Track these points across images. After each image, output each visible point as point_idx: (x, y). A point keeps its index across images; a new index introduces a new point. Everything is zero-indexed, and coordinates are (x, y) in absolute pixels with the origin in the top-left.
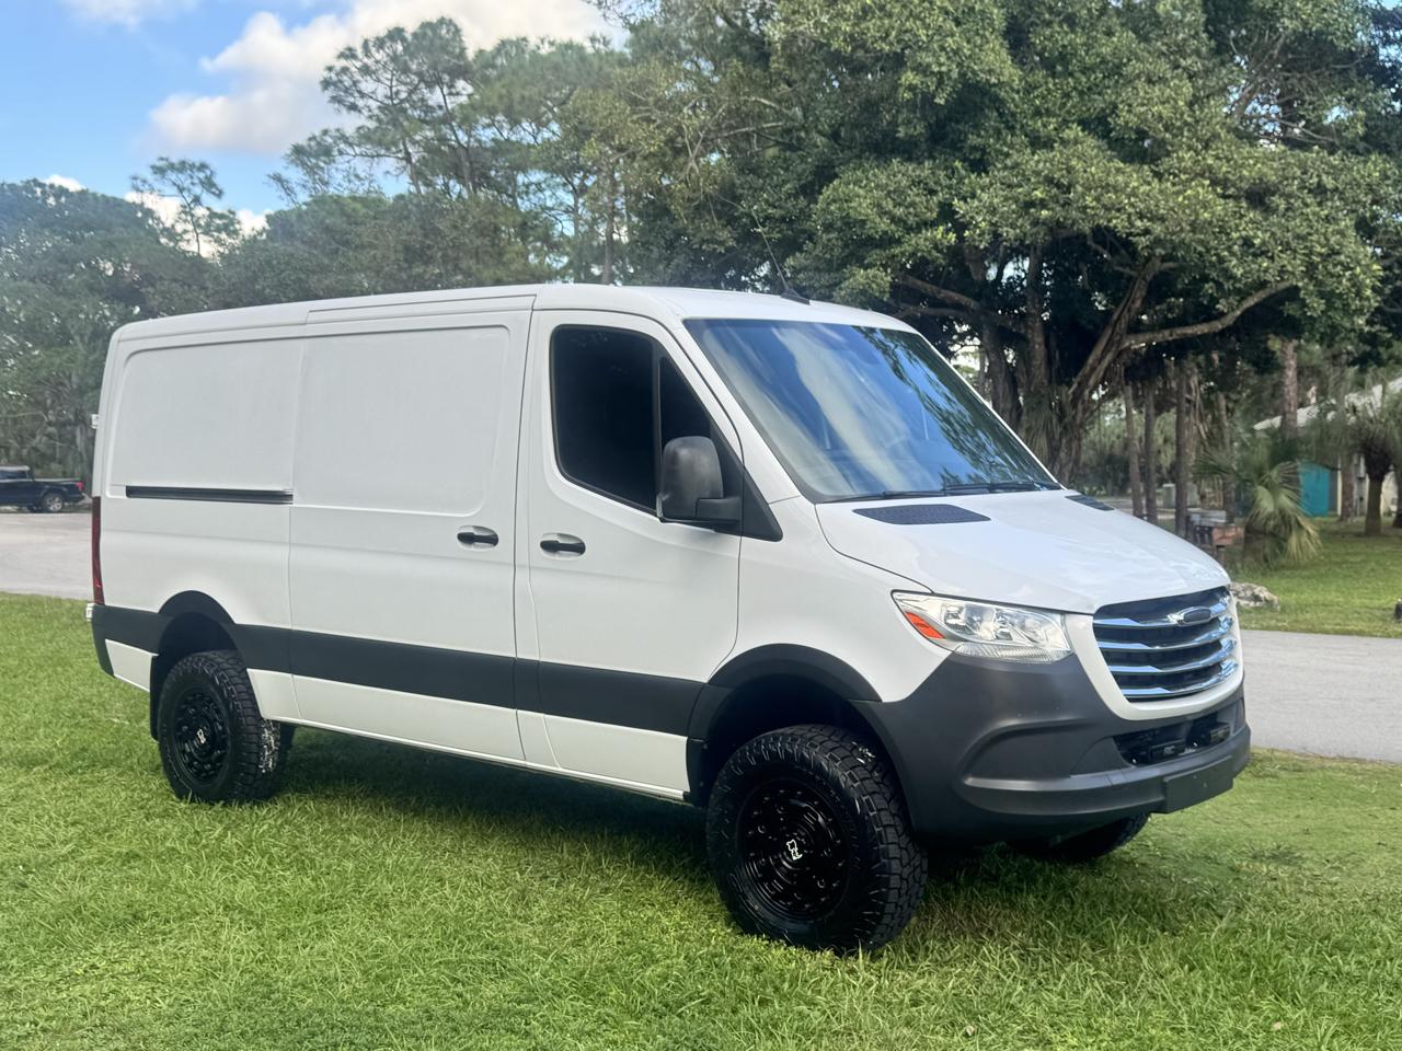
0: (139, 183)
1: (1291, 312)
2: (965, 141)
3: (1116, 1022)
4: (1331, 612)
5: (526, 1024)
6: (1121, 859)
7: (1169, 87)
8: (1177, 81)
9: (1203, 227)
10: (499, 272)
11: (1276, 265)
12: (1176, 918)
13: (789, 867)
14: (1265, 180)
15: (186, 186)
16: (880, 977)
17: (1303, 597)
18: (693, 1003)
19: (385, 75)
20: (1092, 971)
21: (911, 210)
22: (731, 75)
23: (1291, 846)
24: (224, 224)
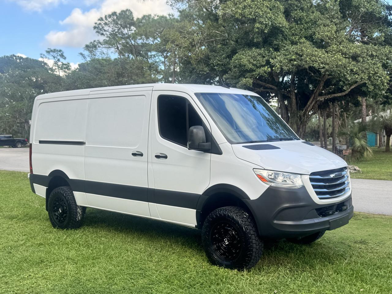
0: (42, 56)
1: (364, 90)
2: (273, 43)
3: (317, 289)
4: (376, 173)
5: (151, 291)
6: (318, 243)
7: (330, 27)
8: (332, 26)
9: (339, 66)
10: (143, 80)
11: (360, 77)
12: (333, 260)
13: (225, 246)
14: (357, 53)
15: (55, 56)
16: (250, 277)
17: (368, 169)
18: (198, 285)
19: (111, 25)
20: (310, 275)
21: (258, 62)
22: (208, 25)
23: (365, 239)
24: (66, 67)
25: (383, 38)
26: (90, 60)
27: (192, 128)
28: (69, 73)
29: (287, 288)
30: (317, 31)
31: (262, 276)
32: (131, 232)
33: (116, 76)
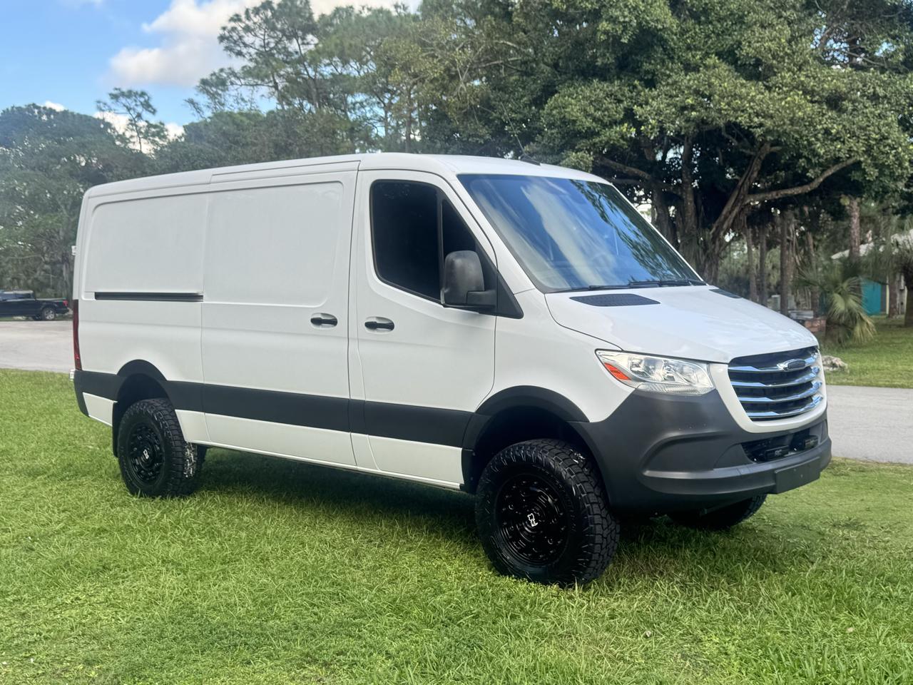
0: (102, 105)
1: (856, 178)
2: (641, 67)
3: (744, 628)
4: (883, 374)
5: (359, 631)
6: (746, 528)
7: (775, 30)
8: (780, 26)
9: (798, 122)
11: (846, 147)
12: (783, 564)
13: (529, 531)
14: (839, 91)
15: (132, 107)
16: (589, 601)
17: (864, 364)
18: (468, 617)
19: (260, 32)
20: (728, 597)
21: (606, 113)
22: (487, 26)
23: (858, 518)
24: (157, 131)
25: (900, 55)
26: (212, 115)
27: (451, 256)
28: (163, 147)
29: (674, 626)
30: (745, 40)
31: (616, 600)
32: (310, 505)
33: (272, 151)
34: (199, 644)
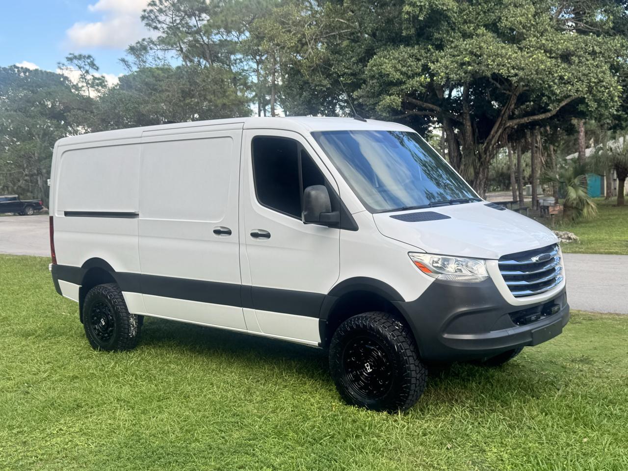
0: (61, 65)
1: (582, 109)
2: (433, 36)
3: (514, 441)
4: (603, 243)
5: (253, 450)
6: (513, 364)
7: (524, 8)
8: (527, 6)
9: (541, 72)
10: (224, 101)
11: (575, 88)
12: (538, 391)
13: (367, 375)
14: (569, 49)
15: (82, 66)
16: (408, 423)
17: (590, 236)
18: (326, 438)
19: (170, 13)
20: (502, 417)
21: (410, 68)
22: (326, 9)
23: (589, 356)
24: (100, 82)
25: (610, 23)
26: (138, 70)
27: (308, 189)
28: (105, 93)
29: (466, 440)
30: (503, 16)
31: (427, 422)
32: (216, 354)
33: (180, 95)
34: (145, 462)
